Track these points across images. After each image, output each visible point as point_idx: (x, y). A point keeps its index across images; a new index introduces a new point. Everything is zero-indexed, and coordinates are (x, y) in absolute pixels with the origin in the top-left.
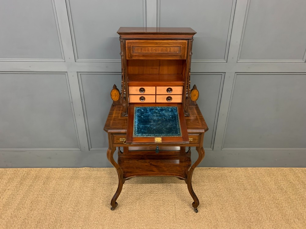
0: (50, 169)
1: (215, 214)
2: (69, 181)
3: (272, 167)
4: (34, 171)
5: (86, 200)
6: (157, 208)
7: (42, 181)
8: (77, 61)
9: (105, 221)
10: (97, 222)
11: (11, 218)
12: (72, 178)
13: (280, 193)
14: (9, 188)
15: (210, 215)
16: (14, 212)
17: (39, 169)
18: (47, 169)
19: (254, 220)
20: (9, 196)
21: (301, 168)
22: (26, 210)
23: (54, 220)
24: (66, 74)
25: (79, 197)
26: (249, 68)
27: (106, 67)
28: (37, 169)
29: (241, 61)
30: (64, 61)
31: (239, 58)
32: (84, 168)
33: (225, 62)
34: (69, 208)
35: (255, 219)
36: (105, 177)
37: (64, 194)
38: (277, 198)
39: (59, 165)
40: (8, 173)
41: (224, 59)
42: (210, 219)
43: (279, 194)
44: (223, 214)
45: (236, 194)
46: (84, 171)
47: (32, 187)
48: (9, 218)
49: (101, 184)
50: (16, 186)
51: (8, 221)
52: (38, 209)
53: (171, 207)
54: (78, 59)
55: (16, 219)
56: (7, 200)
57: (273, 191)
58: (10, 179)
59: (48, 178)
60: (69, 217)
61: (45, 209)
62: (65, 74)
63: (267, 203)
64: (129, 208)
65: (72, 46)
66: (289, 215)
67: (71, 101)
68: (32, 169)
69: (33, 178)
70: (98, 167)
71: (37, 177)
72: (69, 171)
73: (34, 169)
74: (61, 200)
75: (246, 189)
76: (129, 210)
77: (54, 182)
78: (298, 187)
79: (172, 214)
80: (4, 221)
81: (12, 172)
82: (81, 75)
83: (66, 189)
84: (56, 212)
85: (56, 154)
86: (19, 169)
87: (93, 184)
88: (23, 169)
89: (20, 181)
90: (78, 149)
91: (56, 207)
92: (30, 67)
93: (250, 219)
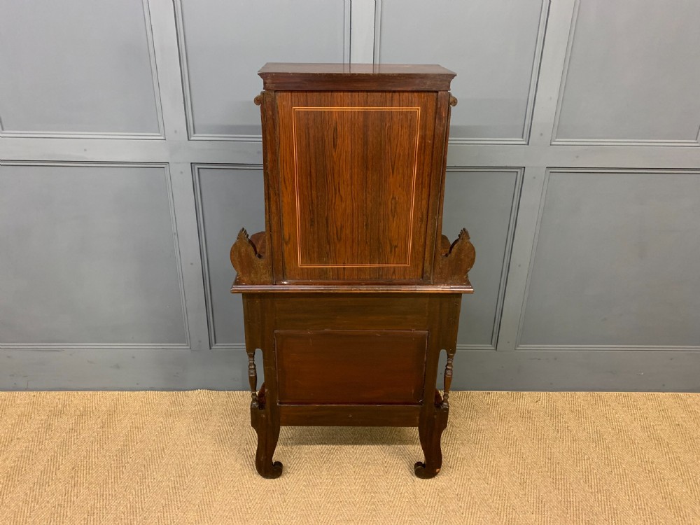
0: (117, 393)
1: (507, 494)
2: (161, 419)
3: (633, 391)
4: (78, 399)
5: (203, 463)
6: (371, 480)
7: (99, 421)
8: (192, 138)
9: (249, 511)
10: (231, 514)
11: (26, 502)
12: (168, 413)
13: (655, 449)
14: (20, 436)
15: (495, 498)
16: (32, 489)
17: (90, 393)
18: (110, 393)
19: (600, 509)
20: (19, 454)
22: (60, 487)
23: (127, 508)
24: (167, 169)
25: (185, 456)
26: (577, 157)
27: (259, 152)
28: (86, 392)
29: (559, 141)
30: (162, 138)
31: (554, 135)
32: (196, 392)
33: (524, 143)
34: (162, 482)
35: (603, 507)
37: (150, 450)
38: (650, 460)
39: (137, 384)
40: (18, 402)
41: (523, 138)
42: (497, 505)
43: (654, 451)
44: (525, 495)
45: (553, 450)
46: (198, 398)
47: (76, 434)
48: (21, 504)
50: (37, 431)
51: (17, 510)
52: (90, 484)
53: (404, 480)
54: (194, 133)
55: (36, 507)
56: (15, 462)
57: (638, 443)
58: (23, 414)
59: (111, 414)
60: (163, 501)
61: (105, 483)
62: (164, 167)
63: (626, 471)
64: (305, 481)
65: (183, 105)
66: (682, 497)
68: (75, 393)
69: (78, 413)
70: (230, 391)
71: (86, 412)
72: (163, 399)
73: (79, 393)
74: (145, 462)
75: (576, 440)
76: (305, 486)
77: (126, 421)
79: (406, 494)
81: (28, 401)
82: (200, 170)
83: (155, 438)
84: (133, 491)
85: (134, 357)
86: (43, 393)
87: (219, 426)
88: (53, 393)
89: (46, 420)
90: (183, 346)
91: (131, 480)
92: (85, 150)
93: (592, 507)
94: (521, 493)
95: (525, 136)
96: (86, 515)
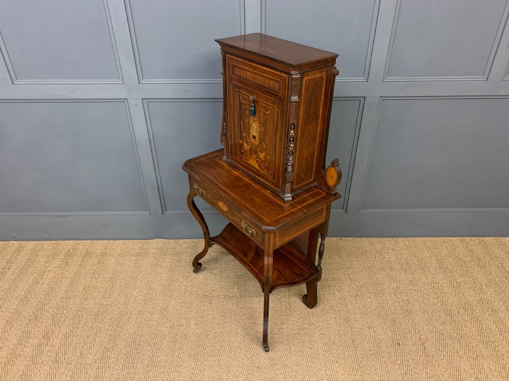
0: (105, 241)
1: (346, 303)
2: (135, 258)
3: (435, 237)
4: (83, 245)
5: (161, 285)
7: (96, 259)
8: (141, 82)
9: (190, 314)
10: (179, 315)
11: (58, 309)
12: (138, 255)
13: (442, 274)
14: (49, 269)
15: (338, 305)
16: (61, 301)
17: (89, 241)
18: (101, 241)
19: (401, 311)
20: (51, 280)
21: (478, 238)
22: (77, 300)
23: (118, 312)
24: (126, 103)
25: (150, 281)
26: (401, 89)
27: (186, 91)
28: (87, 241)
30: (122, 82)
31: (385, 75)
32: (155, 240)
33: (365, 80)
34: (137, 297)
35: (403, 310)
37: (129, 278)
38: (438, 281)
39: (118, 236)
40: (45, 248)
42: (339, 309)
43: (441, 276)
45: (378, 276)
46: (156, 244)
47: (83, 268)
48: (55, 310)
50: (59, 266)
51: (53, 314)
52: (95, 298)
54: (143, 79)
55: (65, 312)
56: (48, 285)
57: (432, 271)
58: (49, 256)
59: (103, 254)
60: (139, 308)
61: (104, 297)
62: (124, 102)
63: (422, 288)
64: (224, 295)
65: (134, 61)
67: (134, 142)
68: (80, 242)
69: (83, 254)
70: (177, 239)
71: (88, 254)
72: (135, 245)
73: (82, 241)
74: (126, 285)
75: (393, 269)
77: (113, 260)
78: (469, 266)
79: (284, 303)
80: (48, 314)
81: (51, 247)
82: (148, 103)
83: (131, 270)
84: (121, 302)
85: (114, 220)
86: (60, 242)
87: (171, 262)
88: (66, 241)
89: (64, 259)
90: (146, 213)
91: (119, 295)
92: (72, 92)
93: (396, 310)
94: (355, 302)
95: (365, 76)
96: (94, 316)
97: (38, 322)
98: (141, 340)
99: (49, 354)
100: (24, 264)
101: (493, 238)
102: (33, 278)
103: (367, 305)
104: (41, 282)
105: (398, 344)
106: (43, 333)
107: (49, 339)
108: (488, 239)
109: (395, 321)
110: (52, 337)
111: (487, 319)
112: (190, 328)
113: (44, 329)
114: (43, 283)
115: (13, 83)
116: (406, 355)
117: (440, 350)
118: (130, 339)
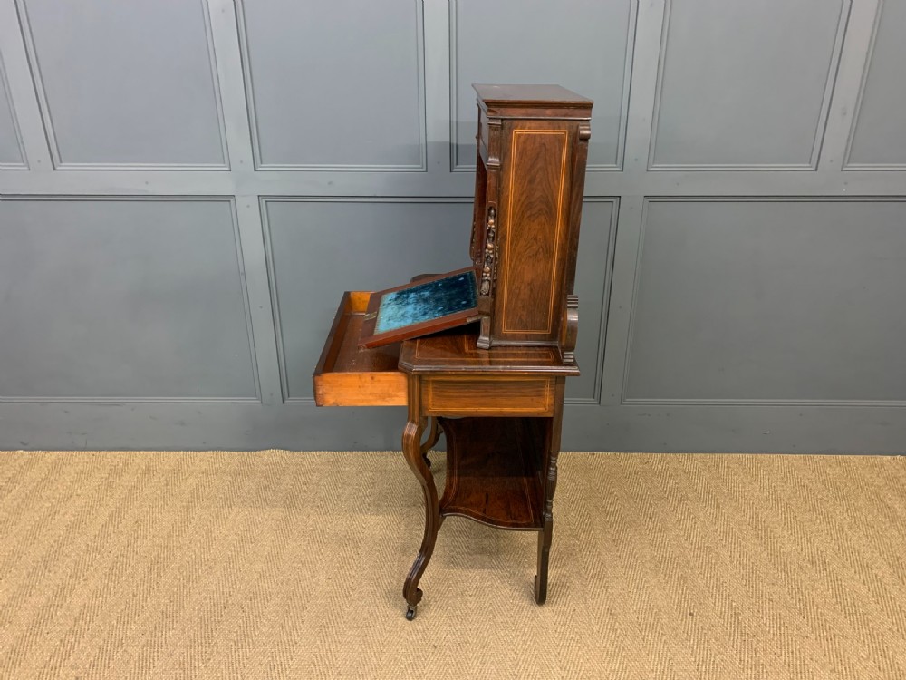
0: (182, 452)
2: (230, 478)
4: (142, 458)
7: (163, 479)
8: (259, 169)
11: (87, 552)
12: (238, 473)
13: (771, 508)
14: (79, 492)
16: (93, 541)
17: (153, 452)
18: (175, 453)
19: (697, 564)
20: (79, 509)
22: (122, 539)
23: (192, 558)
24: (232, 202)
26: (678, 184)
27: (329, 183)
28: (150, 452)
29: (657, 167)
30: (227, 169)
31: (651, 160)
32: (268, 451)
33: (618, 169)
34: (229, 535)
35: (701, 562)
36: (322, 470)
37: (217, 507)
38: (763, 519)
39: (204, 444)
40: (77, 460)
41: (616, 163)
43: (769, 511)
44: (618, 551)
46: (268, 457)
47: (138, 491)
48: (82, 553)
49: (311, 487)
50: (97, 488)
51: (78, 559)
52: (154, 537)
54: (261, 163)
55: (98, 556)
56: (74, 516)
57: (753, 503)
58: (82, 472)
59: (176, 472)
60: (230, 553)
61: (169, 536)
62: (229, 201)
63: (734, 530)
67: (242, 270)
68: (137, 453)
69: (140, 471)
70: (306, 451)
71: (148, 471)
72: (232, 459)
73: (141, 452)
74: (211, 518)
75: (684, 501)
77: (191, 480)
78: (820, 497)
80: (68, 560)
81: (87, 460)
82: (268, 203)
83: (222, 495)
84: (198, 543)
85: (199, 412)
86: (103, 453)
87: (292, 485)
88: (113, 453)
89: (107, 478)
90: (253, 400)
91: (196, 533)
92: (147, 183)
93: (688, 562)
94: (614, 549)
95: (618, 162)
96: (150, 564)
97: (50, 571)
98: (227, 601)
99: (61, 621)
100: (35, 484)
101: (861, 457)
102: (48, 505)
103: (636, 553)
104: (62, 512)
105: (690, 614)
106: (56, 588)
107: (64, 598)
108: (852, 457)
109: (684, 579)
110: (70, 595)
111: (852, 578)
112: (318, 585)
113: (58, 582)
114: (66, 513)
115: (54, 169)
116: (705, 631)
117: (766, 625)
118: (208, 601)
